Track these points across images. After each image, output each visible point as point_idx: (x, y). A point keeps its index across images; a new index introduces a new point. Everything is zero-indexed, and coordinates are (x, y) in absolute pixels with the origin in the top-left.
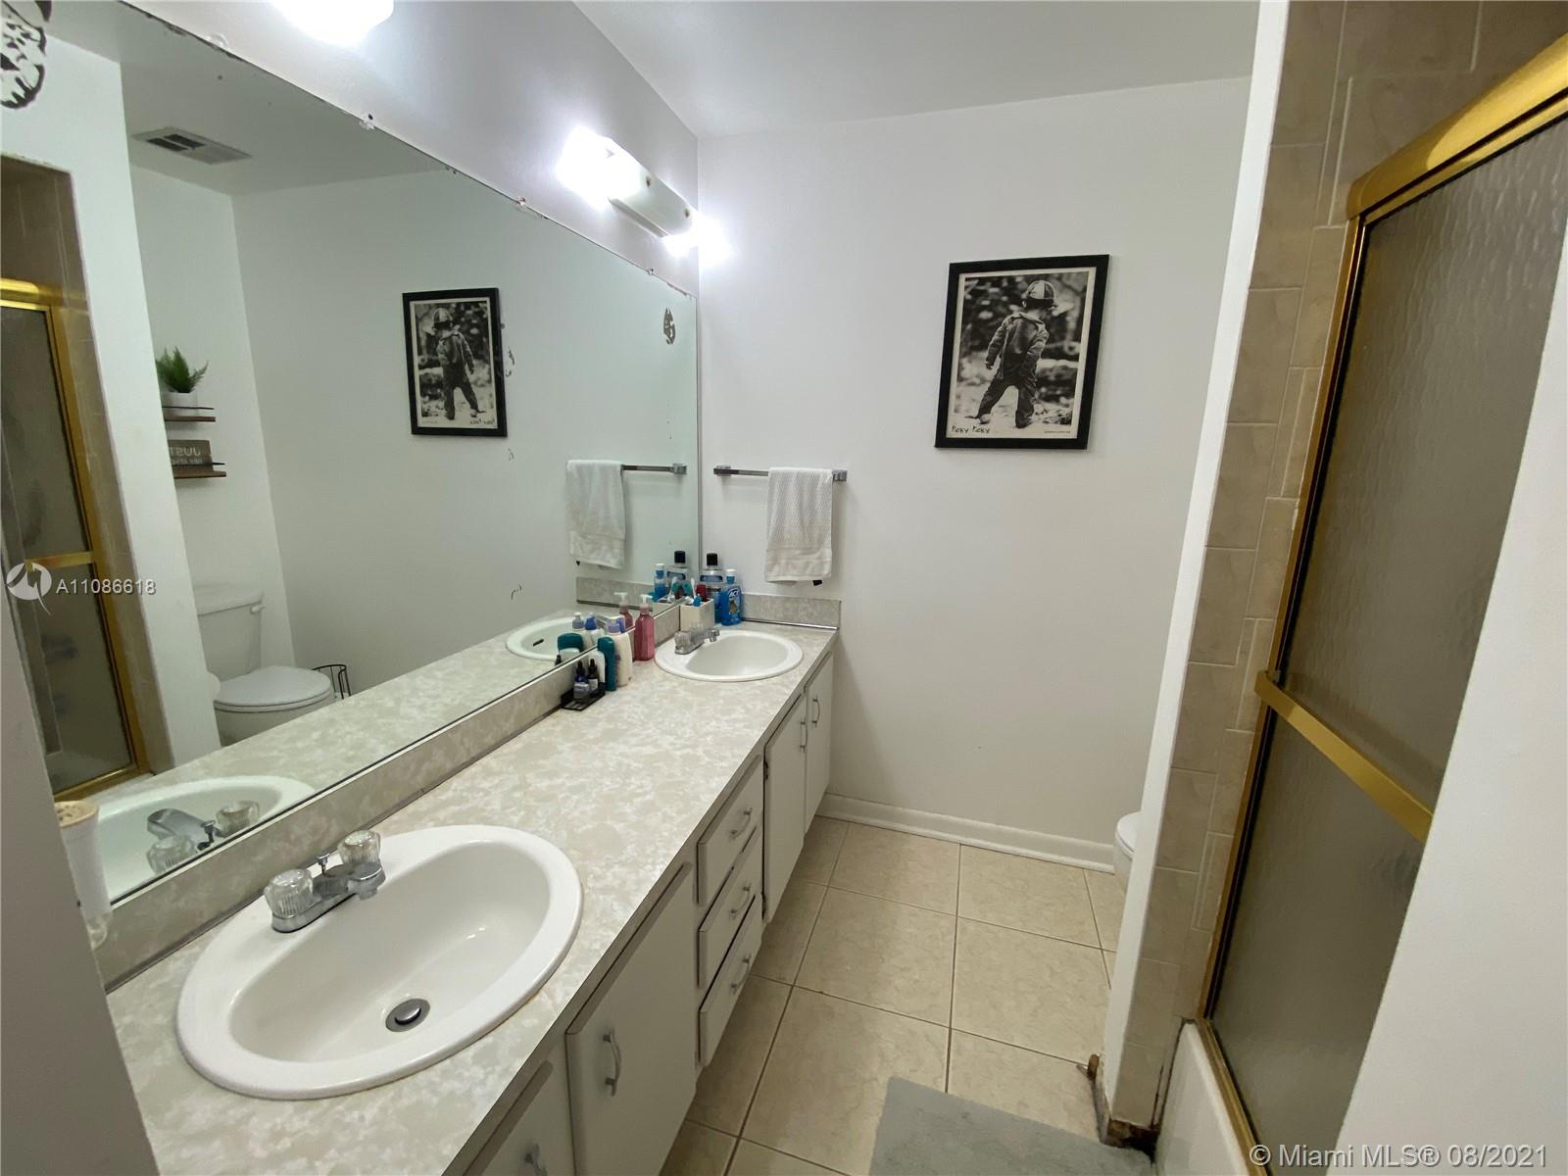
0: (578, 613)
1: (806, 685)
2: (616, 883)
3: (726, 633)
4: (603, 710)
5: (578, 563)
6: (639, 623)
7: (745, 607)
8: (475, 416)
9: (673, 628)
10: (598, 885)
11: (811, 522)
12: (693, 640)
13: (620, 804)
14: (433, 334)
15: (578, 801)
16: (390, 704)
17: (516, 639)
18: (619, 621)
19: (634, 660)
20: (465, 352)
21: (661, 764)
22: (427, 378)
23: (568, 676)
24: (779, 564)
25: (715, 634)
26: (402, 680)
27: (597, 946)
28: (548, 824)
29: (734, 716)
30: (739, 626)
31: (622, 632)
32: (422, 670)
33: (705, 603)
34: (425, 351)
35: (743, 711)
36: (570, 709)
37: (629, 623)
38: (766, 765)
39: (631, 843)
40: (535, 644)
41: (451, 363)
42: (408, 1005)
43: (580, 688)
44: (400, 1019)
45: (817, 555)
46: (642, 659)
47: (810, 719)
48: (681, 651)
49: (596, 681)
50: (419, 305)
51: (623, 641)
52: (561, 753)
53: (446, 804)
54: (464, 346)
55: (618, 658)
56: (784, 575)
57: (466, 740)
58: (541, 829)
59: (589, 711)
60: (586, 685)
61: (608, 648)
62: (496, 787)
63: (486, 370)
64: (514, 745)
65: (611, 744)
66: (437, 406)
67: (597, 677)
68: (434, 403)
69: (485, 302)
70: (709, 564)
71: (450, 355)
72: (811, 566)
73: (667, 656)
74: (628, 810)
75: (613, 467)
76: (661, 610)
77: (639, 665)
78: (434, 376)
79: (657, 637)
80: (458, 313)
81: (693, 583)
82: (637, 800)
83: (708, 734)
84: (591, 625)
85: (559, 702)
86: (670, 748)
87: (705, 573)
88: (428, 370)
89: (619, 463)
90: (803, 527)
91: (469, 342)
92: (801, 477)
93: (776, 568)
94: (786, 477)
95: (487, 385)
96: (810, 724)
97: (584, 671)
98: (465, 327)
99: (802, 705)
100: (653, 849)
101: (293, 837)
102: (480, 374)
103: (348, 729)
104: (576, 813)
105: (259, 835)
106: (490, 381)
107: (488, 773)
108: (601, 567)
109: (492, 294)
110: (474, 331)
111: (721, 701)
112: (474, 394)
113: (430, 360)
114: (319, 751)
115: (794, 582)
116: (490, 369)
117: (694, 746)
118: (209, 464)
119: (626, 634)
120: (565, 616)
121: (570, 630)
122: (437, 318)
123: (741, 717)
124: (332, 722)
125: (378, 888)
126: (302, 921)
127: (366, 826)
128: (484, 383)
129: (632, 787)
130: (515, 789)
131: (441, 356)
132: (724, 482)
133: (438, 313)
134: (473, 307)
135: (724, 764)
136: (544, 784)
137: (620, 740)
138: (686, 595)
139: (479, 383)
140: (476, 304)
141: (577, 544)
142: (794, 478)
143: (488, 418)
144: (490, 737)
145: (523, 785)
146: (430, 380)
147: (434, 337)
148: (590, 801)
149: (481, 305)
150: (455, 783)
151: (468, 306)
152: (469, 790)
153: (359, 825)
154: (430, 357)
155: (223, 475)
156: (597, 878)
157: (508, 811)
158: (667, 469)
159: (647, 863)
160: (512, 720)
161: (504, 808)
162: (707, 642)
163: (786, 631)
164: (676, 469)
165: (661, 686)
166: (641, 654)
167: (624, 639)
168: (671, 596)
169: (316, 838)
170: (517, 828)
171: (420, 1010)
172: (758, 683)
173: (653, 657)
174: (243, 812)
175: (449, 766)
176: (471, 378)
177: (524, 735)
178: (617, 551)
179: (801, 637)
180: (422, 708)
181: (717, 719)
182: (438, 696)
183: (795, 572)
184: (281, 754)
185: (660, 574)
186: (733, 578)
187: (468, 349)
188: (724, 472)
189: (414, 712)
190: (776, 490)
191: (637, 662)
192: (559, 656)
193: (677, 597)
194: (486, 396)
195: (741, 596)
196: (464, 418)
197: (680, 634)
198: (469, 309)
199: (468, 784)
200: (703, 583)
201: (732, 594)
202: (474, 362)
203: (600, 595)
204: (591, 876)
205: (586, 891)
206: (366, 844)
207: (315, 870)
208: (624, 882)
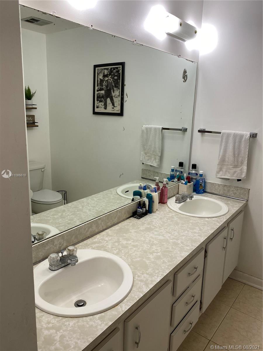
0: (141, 184)
1: (228, 223)
2: (145, 279)
3: (196, 197)
4: (146, 220)
5: (143, 163)
6: (162, 189)
7: (207, 187)
8: (113, 108)
9: (175, 192)
10: (139, 279)
11: (238, 155)
12: (182, 198)
13: (149, 254)
14: (102, 79)
15: (135, 250)
16: (81, 208)
17: (120, 190)
18: (155, 188)
19: (159, 203)
20: (112, 85)
21: (165, 243)
22: (99, 94)
23: (136, 206)
24: (223, 171)
25: (191, 197)
26: (84, 200)
27: (136, 297)
28: (125, 256)
29: (195, 231)
30: (203, 194)
31: (155, 192)
32: (90, 197)
33: (189, 184)
34: (99, 85)
35: (199, 229)
36: (135, 218)
37: (158, 189)
38: (206, 252)
39: (151, 268)
40: (126, 192)
41: (107, 89)
42: (81, 301)
43: (139, 211)
44: (78, 304)
45: (240, 169)
46: (162, 203)
47: (229, 237)
48: (177, 202)
49: (145, 209)
50: (98, 69)
51: (156, 196)
52: (131, 232)
53: (95, 243)
54: (112, 83)
55: (153, 202)
56: (224, 176)
57: (102, 223)
58: (123, 257)
59: (142, 219)
60: (141, 210)
61: (150, 197)
62: (110, 240)
63: (118, 92)
64: (116, 227)
65: (148, 233)
66: (101, 104)
67: (145, 208)
68: (101, 103)
69: (120, 67)
70: (192, 168)
71: (107, 87)
72: (237, 173)
73: (172, 203)
74: (151, 257)
75: (159, 129)
76: (171, 185)
77: (160, 205)
78: (101, 94)
79: (168, 195)
80: (111, 71)
81: (185, 175)
82: (155, 254)
83: (183, 236)
84: (145, 188)
85: (131, 215)
86: (168, 238)
87: (191, 172)
88: (99, 92)
89: (161, 127)
90: (235, 156)
91: (114, 81)
92: (235, 136)
93: (221, 173)
94: (228, 135)
95: (118, 97)
96: (229, 239)
97: (141, 205)
98: (113, 76)
99: (226, 231)
100: (158, 271)
101: (55, 244)
102: (116, 93)
103: (68, 214)
104: (134, 254)
105: (47, 242)
106: (119, 96)
107: (108, 235)
108: (151, 166)
109: (123, 64)
110: (116, 78)
111: (191, 224)
112: (114, 100)
113: (100, 88)
114: (60, 220)
115: (229, 179)
116: (120, 91)
117: (177, 239)
118: (34, 123)
119: (157, 193)
120: (137, 183)
121: (137, 189)
122: (104, 73)
123: (197, 231)
124: (64, 211)
125: (76, 264)
126: (56, 268)
127: (74, 245)
128: (117, 96)
129: (153, 249)
130: (115, 242)
131: (104, 87)
132: (202, 135)
133: (105, 71)
134: (116, 69)
135: (188, 248)
136: (125, 242)
137: (151, 232)
138: (182, 180)
139: (116, 96)
140: (117, 68)
141: (143, 156)
142: (232, 136)
143: (117, 109)
144: (109, 223)
145: (118, 241)
146: (100, 95)
147: (102, 80)
148: (139, 251)
149: (118, 68)
150: (98, 236)
151: (114, 69)
152: (102, 239)
153: (71, 244)
154: (101, 87)
155: (37, 126)
156: (138, 276)
157: (113, 249)
158: (180, 130)
159: (155, 276)
160: (116, 219)
161: (112, 248)
162: (188, 200)
163: (223, 199)
164: (183, 130)
165: (168, 215)
166: (162, 201)
167: (156, 195)
168: (176, 180)
169: (60, 246)
170: (115, 255)
171: (84, 304)
172: (207, 219)
173: (166, 203)
174: (42, 234)
175: (97, 231)
176: (113, 94)
177: (120, 224)
178: (157, 160)
179: (229, 202)
180: (90, 210)
181: (188, 231)
182: (95, 207)
183: (229, 175)
184: (51, 219)
185: (173, 170)
186: (202, 175)
187: (113, 84)
188: (202, 131)
189: (87, 211)
190: (224, 140)
191: (160, 204)
192: (133, 198)
193: (178, 180)
194: (117, 101)
195: (205, 182)
196: (109, 109)
197: (178, 195)
198: (115, 70)
199: (102, 238)
200: (190, 176)
201: (201, 181)
202: (115, 89)
203: (150, 176)
204: (137, 275)
205: (135, 279)
206: (73, 250)
207: (60, 255)
208: (147, 280)
